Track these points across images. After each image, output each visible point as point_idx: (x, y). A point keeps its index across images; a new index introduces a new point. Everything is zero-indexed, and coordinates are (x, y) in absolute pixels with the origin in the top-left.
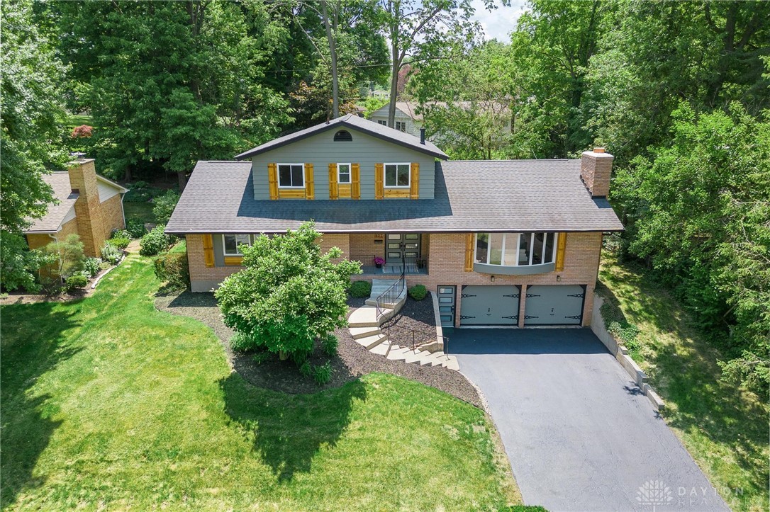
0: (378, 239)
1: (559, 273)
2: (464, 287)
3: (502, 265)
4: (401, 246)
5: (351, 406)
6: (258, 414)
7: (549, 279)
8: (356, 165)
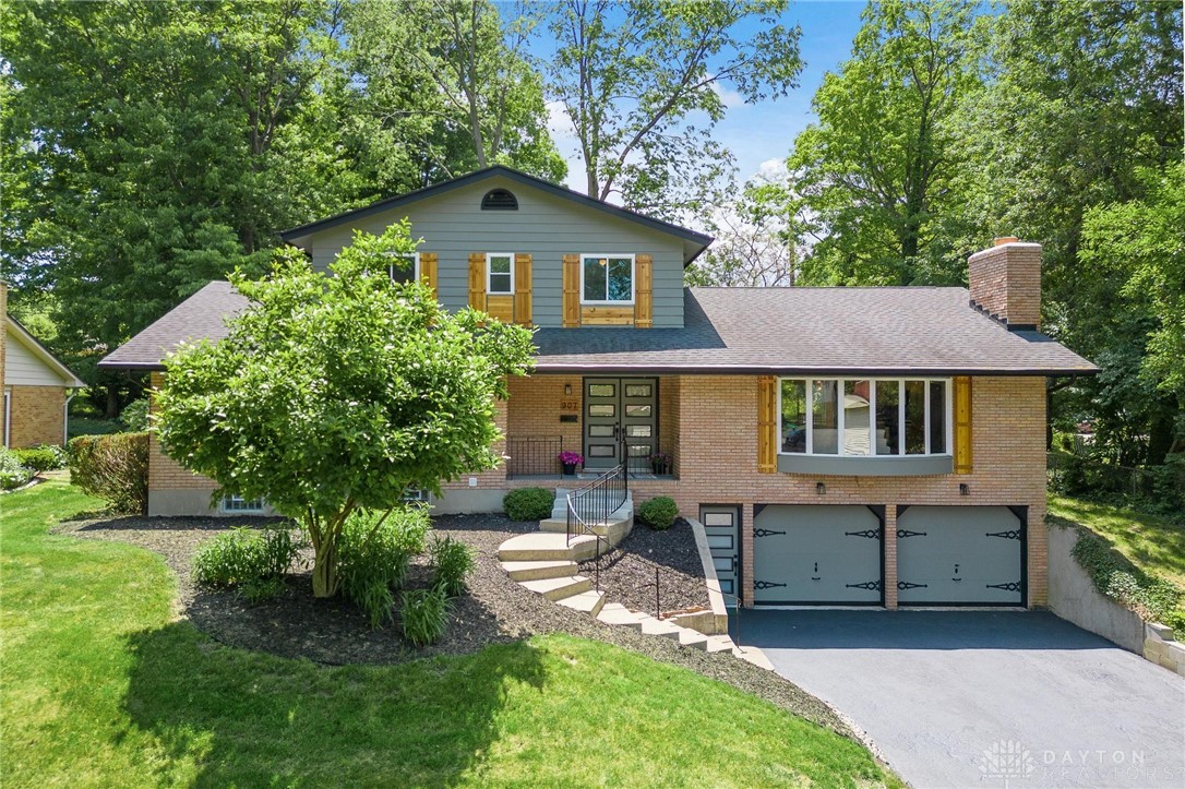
0: (567, 412)
1: (963, 478)
2: (758, 508)
3: (842, 453)
4: (616, 431)
5: (502, 697)
6: (217, 714)
7: (942, 492)
8: (525, 256)
